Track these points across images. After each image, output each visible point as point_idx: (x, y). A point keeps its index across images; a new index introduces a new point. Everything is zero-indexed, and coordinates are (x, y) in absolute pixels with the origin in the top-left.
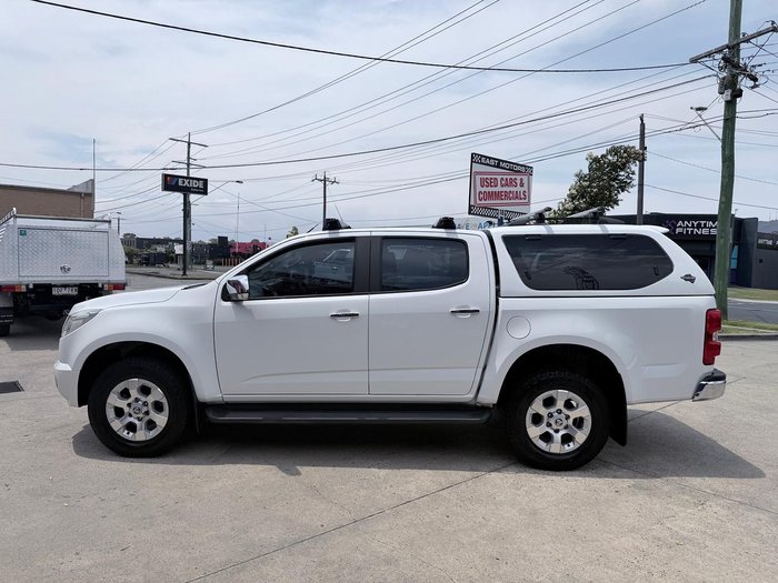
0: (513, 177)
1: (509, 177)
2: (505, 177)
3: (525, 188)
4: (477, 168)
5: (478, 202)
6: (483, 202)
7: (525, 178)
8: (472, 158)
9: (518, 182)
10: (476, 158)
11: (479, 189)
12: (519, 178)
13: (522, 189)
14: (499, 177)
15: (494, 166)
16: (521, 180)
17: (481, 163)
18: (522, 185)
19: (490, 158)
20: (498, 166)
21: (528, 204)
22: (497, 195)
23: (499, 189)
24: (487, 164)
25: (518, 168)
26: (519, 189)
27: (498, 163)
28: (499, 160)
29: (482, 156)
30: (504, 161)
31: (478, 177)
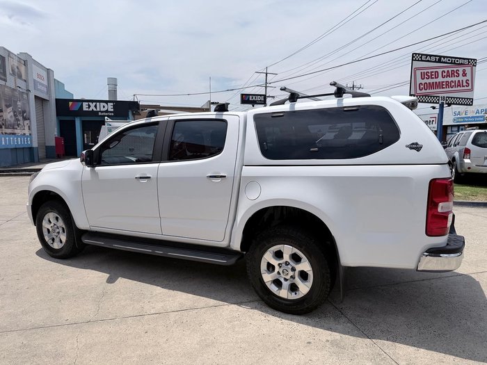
0: (455, 69)
1: (450, 70)
2: (446, 70)
3: (468, 77)
4: (417, 64)
5: (419, 91)
6: (424, 91)
7: (468, 70)
8: (413, 57)
9: (461, 73)
10: (416, 57)
11: (419, 80)
12: (461, 69)
13: (465, 79)
14: (440, 71)
15: (435, 62)
16: (464, 71)
17: (422, 61)
18: (464, 74)
19: (431, 56)
20: (439, 61)
21: (472, 90)
22: (439, 85)
23: (440, 79)
24: (428, 61)
25: (460, 61)
26: (461, 78)
27: (439, 59)
28: (440, 57)
29: (422, 55)
30: (444, 57)
31: (418, 73)
